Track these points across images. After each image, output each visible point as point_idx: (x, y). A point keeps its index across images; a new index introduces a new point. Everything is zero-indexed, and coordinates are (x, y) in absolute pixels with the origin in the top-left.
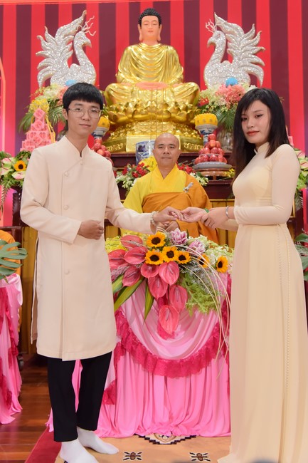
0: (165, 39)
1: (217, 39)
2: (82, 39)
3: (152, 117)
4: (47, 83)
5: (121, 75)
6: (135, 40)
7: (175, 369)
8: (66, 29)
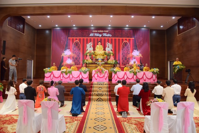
0: (101, 45)
1: (107, 45)
2: (91, 45)
3: (99, 55)
4: (87, 50)
5: (96, 49)
6: (98, 44)
7: (101, 78)
8: (89, 43)
